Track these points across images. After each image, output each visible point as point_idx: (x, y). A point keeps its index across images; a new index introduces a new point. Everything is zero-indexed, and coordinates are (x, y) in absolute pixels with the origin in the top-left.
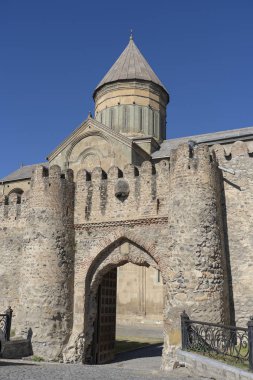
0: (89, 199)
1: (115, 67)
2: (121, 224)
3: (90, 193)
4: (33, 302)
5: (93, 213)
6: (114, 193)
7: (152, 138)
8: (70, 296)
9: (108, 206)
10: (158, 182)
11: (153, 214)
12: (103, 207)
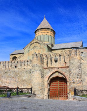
0: (48, 62)
1: (40, 25)
2: (56, 68)
3: (48, 60)
4: (36, 86)
5: (48, 65)
6: (54, 60)
7: (52, 44)
8: (44, 84)
9: (52, 63)
10: (65, 58)
11: (64, 66)
12: (51, 64)
